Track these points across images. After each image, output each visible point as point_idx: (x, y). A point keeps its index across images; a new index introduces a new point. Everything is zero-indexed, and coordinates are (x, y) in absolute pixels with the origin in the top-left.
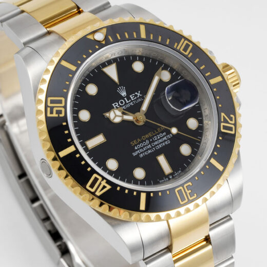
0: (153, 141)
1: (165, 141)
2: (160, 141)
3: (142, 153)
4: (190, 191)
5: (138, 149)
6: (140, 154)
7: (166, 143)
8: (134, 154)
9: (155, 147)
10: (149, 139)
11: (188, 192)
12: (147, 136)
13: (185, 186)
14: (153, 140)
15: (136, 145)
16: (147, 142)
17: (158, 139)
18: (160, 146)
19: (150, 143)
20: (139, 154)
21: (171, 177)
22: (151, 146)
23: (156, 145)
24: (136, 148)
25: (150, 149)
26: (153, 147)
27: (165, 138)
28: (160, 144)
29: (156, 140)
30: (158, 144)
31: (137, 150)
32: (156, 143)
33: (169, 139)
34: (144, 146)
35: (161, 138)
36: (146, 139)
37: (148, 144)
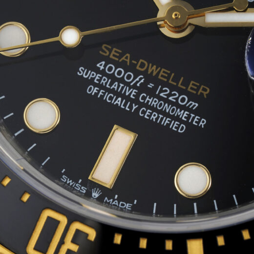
0: (152, 93)
1: (177, 118)
2: (167, 108)
3: (101, 87)
4: (75, 248)
5: (103, 73)
6: (95, 85)
7: (174, 125)
8: (82, 72)
9: (141, 105)
10: (149, 78)
11: (69, 245)
12: (153, 69)
13: (77, 226)
14: (155, 88)
15: (108, 61)
16: (140, 80)
17: (166, 101)
18: (153, 118)
19: (142, 89)
20: (91, 82)
21: (95, 195)
22: (137, 96)
23: (148, 107)
24: (101, 65)
25: (127, 98)
26: (136, 101)
27: (183, 115)
28: (159, 112)
29: (160, 99)
30: (154, 109)
31: (98, 71)
32: (153, 102)
33: (188, 124)
34: (121, 81)
35: (176, 104)
36: (145, 73)
37: (135, 87)
